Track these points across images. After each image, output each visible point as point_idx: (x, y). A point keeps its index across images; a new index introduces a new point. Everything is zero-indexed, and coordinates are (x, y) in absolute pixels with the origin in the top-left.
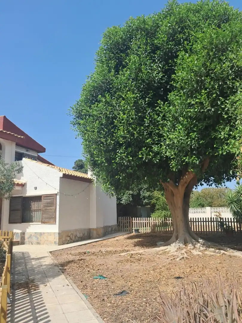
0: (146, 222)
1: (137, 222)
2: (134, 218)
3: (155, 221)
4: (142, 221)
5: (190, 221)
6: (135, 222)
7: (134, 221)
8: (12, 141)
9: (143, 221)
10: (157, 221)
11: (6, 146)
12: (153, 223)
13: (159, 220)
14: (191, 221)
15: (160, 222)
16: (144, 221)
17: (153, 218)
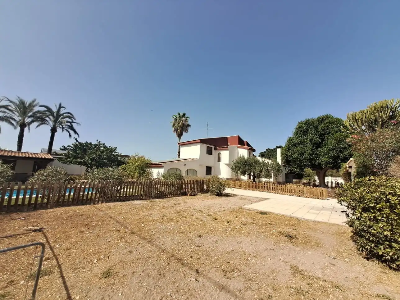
0: (300, 181)
1: (295, 181)
2: (294, 179)
5: (325, 182)
10: (305, 181)
12: (303, 182)
13: (307, 181)
17: (303, 180)
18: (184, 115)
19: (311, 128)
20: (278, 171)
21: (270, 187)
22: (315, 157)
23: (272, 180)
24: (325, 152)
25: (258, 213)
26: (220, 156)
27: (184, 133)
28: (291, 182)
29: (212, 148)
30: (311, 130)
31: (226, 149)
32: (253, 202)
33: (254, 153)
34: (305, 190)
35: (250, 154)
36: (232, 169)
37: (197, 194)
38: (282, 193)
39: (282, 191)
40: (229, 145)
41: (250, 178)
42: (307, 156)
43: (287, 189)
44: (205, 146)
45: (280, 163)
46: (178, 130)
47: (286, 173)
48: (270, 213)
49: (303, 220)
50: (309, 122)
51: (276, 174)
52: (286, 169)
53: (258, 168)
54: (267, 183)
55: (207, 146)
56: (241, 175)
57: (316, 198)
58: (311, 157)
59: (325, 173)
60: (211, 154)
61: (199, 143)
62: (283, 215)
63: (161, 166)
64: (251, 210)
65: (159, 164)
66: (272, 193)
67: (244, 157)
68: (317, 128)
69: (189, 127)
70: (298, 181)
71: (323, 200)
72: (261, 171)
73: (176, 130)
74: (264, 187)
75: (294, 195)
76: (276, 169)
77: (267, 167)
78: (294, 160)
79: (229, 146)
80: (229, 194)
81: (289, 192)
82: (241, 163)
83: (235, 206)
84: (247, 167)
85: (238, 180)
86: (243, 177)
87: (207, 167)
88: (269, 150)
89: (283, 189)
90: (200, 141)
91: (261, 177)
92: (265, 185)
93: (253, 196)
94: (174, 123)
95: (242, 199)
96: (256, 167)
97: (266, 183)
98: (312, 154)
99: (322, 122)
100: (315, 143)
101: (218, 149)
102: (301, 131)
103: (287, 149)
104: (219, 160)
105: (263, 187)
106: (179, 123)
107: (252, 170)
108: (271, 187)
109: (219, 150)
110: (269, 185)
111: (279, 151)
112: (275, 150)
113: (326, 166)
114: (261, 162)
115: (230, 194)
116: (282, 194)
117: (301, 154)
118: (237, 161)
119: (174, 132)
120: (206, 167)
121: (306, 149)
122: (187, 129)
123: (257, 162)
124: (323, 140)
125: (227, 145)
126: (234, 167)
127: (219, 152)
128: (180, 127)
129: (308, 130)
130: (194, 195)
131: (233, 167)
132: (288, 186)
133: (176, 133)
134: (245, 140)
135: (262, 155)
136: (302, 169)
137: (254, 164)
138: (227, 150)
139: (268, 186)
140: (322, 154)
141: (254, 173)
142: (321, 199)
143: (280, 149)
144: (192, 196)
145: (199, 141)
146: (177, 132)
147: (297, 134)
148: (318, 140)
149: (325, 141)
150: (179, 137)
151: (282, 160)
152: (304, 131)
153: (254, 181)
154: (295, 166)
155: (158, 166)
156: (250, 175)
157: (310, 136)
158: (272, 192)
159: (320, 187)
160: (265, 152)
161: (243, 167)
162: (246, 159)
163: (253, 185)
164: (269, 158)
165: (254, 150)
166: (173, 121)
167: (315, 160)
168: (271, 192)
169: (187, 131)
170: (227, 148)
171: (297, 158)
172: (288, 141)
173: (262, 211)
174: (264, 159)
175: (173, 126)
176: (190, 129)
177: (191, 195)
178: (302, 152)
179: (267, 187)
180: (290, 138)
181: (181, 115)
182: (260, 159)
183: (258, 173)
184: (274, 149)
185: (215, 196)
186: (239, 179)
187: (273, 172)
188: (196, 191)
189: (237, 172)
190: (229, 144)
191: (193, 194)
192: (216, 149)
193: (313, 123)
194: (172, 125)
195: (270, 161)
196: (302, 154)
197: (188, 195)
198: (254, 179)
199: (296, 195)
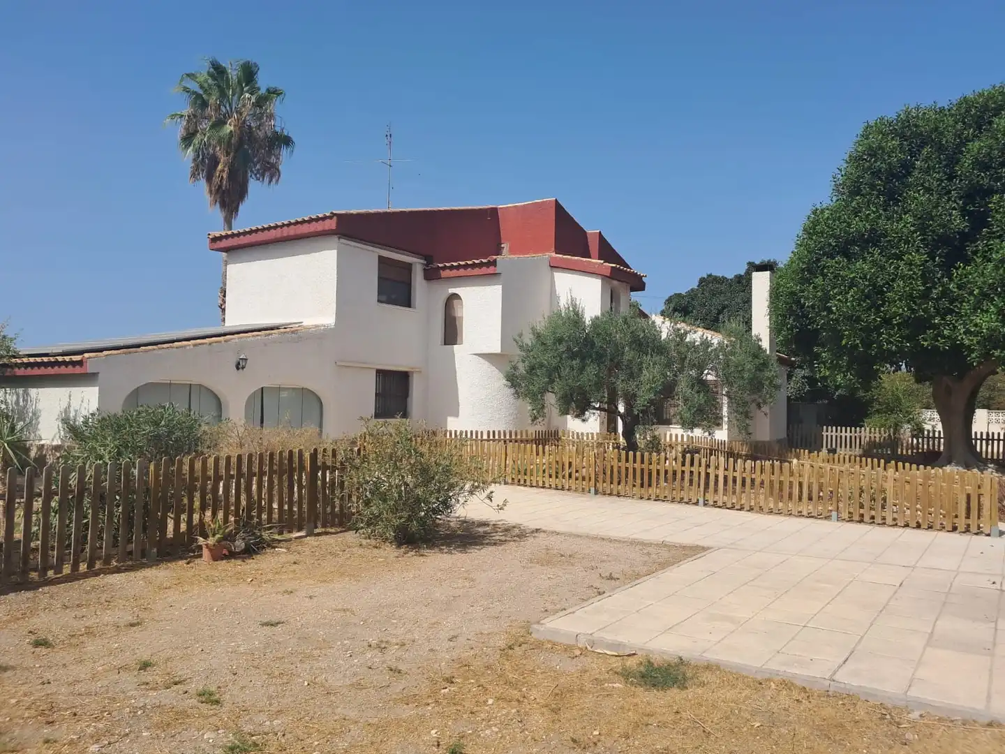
0: (853, 434)
1: (832, 436)
2: (825, 427)
3: (872, 435)
4: (843, 434)
5: (973, 437)
6: (827, 436)
7: (825, 434)
8: (622, 282)
9: (846, 434)
10: (877, 435)
11: (621, 294)
12: (868, 439)
13: (883, 432)
14: (976, 439)
15: (885, 437)
16: (848, 435)
17: (868, 429)
18: (249, 74)
19: (926, 160)
20: (756, 385)
21: (712, 477)
22: (938, 312)
23: (722, 435)
24: (984, 283)
25: (626, 674)
26: (458, 314)
27: (255, 186)
28: (813, 444)
29: (408, 267)
30: (927, 171)
31: (486, 270)
32: (611, 578)
33: (636, 296)
34: (889, 486)
35: (612, 297)
36: (512, 380)
37: (272, 544)
38: (772, 505)
39: (772, 494)
40: (505, 251)
41: (611, 427)
42: (899, 309)
43: (801, 484)
44: (368, 258)
45: (765, 344)
46: (214, 161)
47: (788, 398)
48: (708, 667)
49: (915, 715)
50: (916, 126)
51: (745, 404)
52: (790, 377)
53: (651, 373)
54: (698, 451)
55: (380, 258)
56: (565, 412)
57: (943, 528)
58: (917, 311)
59: (974, 393)
60: (407, 303)
61: (335, 238)
62: (787, 685)
63: (78, 370)
64: (584, 652)
65: (67, 359)
66: (724, 506)
67: (577, 314)
68: (953, 160)
69: (284, 152)
70: (846, 433)
71: (982, 538)
72: (668, 390)
73: (205, 166)
74: (679, 476)
75: (834, 514)
76: (746, 376)
77: (701, 368)
78: (834, 330)
79: (506, 259)
80: (481, 530)
81: (810, 499)
82: (562, 348)
83: (487, 627)
84: (591, 370)
85: (550, 438)
86: (573, 425)
87: (381, 373)
88: (709, 283)
89: (777, 486)
90: (334, 227)
91: (668, 422)
92: (687, 468)
93: (614, 534)
94: (193, 119)
95: (548, 559)
96: (640, 370)
97: (691, 451)
98: (925, 296)
99: (979, 128)
100: (943, 240)
101: (444, 274)
102: (876, 174)
103: (803, 270)
104: (451, 334)
105: (675, 473)
106: (220, 123)
107: (620, 386)
108: (717, 476)
109: (449, 278)
110: (708, 466)
111: (761, 284)
112: (743, 283)
113: (987, 355)
114: (668, 341)
115: (485, 524)
116: (771, 512)
117: (868, 297)
118: (538, 336)
119: (194, 175)
120: (379, 372)
121: (897, 268)
122: (273, 160)
123: (647, 344)
124: (979, 221)
125: (498, 251)
126: (522, 369)
127: (452, 291)
128: (227, 144)
129: (907, 168)
130: (249, 552)
131: (515, 368)
132: (804, 465)
133: (203, 183)
134: (591, 230)
135: (680, 307)
136: (868, 375)
137: (629, 354)
138: (493, 277)
139: (702, 470)
140: (971, 293)
141: (630, 400)
142: (967, 530)
143: (768, 273)
144: (232, 555)
145: (332, 224)
146: (209, 179)
147: (855, 191)
148: (959, 223)
149: (988, 225)
150: (223, 205)
151: (775, 329)
152: (891, 175)
153: (632, 446)
154: (840, 357)
155: (63, 370)
156: (611, 414)
157: (918, 199)
158: (721, 498)
159: (949, 463)
160: (692, 294)
161: (572, 368)
162: (588, 322)
163: (623, 464)
164: (712, 324)
165: (637, 284)
166: (187, 110)
167: (935, 327)
168: (715, 505)
169: (271, 171)
170: (491, 270)
171: (850, 318)
172: (812, 230)
173: (657, 660)
174: (682, 326)
175: (188, 139)
176: (285, 159)
177: (223, 553)
178: (874, 285)
179: (696, 478)
180: (822, 211)
181: (233, 74)
182: (664, 327)
183: (651, 402)
184: (739, 278)
185: (390, 551)
186: (556, 433)
187: (728, 395)
188: (270, 520)
189: (536, 398)
190: (505, 246)
191: (240, 544)
192: (431, 275)
193: (936, 129)
194: (180, 132)
195: (715, 339)
196: (875, 296)
197: (205, 552)
198: (628, 434)
199: (845, 515)
